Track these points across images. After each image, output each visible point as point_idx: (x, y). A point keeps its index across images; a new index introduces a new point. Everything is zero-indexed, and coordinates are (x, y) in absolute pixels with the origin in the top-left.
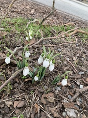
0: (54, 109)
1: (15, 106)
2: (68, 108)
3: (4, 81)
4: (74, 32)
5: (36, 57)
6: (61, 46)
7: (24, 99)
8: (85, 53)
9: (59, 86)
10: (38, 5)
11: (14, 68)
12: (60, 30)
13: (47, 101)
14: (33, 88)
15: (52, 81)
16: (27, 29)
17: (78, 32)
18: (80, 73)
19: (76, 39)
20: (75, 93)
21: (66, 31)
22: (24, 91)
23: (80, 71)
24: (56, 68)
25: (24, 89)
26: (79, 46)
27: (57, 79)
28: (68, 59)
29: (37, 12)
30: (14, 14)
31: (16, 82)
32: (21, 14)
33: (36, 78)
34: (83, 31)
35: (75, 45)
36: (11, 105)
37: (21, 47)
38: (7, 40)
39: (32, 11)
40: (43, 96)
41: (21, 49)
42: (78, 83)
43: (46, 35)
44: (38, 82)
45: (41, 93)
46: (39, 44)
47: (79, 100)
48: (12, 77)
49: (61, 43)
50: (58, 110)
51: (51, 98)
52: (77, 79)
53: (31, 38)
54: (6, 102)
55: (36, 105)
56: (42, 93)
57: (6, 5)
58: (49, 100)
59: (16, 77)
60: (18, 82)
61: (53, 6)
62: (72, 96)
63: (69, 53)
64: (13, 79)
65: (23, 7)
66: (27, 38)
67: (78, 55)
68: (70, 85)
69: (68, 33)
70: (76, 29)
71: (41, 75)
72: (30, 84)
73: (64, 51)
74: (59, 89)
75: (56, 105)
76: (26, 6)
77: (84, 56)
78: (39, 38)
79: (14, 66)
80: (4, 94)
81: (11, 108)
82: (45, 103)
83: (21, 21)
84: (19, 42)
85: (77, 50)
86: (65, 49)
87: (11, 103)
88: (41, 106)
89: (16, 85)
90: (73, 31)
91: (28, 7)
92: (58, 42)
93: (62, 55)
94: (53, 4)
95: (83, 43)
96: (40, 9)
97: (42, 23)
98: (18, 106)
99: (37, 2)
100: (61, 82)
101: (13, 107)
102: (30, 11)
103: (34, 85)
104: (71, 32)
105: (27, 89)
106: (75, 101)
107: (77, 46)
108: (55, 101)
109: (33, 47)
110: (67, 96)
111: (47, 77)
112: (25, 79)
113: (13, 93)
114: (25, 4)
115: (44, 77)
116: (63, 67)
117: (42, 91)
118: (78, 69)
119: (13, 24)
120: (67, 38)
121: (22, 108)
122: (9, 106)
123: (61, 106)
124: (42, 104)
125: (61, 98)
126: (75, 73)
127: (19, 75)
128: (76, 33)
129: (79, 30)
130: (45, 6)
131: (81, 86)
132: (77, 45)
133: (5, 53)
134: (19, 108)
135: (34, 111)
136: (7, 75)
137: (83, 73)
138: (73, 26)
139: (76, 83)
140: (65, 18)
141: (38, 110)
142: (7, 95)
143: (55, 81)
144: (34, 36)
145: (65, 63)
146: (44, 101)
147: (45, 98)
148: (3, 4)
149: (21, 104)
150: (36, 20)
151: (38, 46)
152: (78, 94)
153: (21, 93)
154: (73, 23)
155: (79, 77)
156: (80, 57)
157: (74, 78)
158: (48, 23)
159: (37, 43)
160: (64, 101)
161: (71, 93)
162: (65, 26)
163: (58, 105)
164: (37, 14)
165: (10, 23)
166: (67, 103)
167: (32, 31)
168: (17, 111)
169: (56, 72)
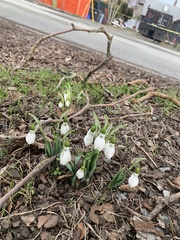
0: (115, 234)
1: (39, 226)
2: (143, 231)
3: (19, 179)
4: (148, 96)
5: (77, 139)
6: (124, 119)
7: (58, 212)
8: (169, 133)
9: (122, 192)
10: (77, 49)
11: (36, 156)
12: (120, 92)
13: (100, 219)
14: (73, 194)
15: (108, 183)
16: (59, 89)
17: (154, 96)
18: (163, 169)
19: (152, 109)
20: (154, 204)
21: (132, 93)
22: (57, 198)
23: (163, 165)
24: (115, 158)
25: (57, 195)
26: (157, 120)
27: (120, 177)
28: (139, 144)
29: (77, 61)
30: (33, 64)
31: (41, 182)
32: (47, 63)
33: (80, 174)
34: (164, 95)
35: (150, 119)
36: (32, 224)
37: (50, 119)
38: (22, 107)
39: (67, 59)
40: (94, 208)
41: (48, 124)
42: (160, 187)
43: (95, 101)
44: (83, 183)
45: (89, 203)
46: (83, 115)
47: (163, 217)
48: (34, 170)
49: (123, 115)
50: (124, 236)
51: (109, 213)
52: (157, 179)
53: (68, 104)
54: (23, 218)
55: (80, 226)
56: (91, 204)
57: (18, 48)
58: (105, 217)
59: (42, 172)
60: (45, 181)
61: (108, 51)
62: (149, 211)
63: (138, 133)
64: (36, 176)
65: (50, 52)
66: (61, 105)
67: (156, 136)
68: (144, 190)
69: (136, 97)
70: (151, 90)
71: (89, 167)
72: (67, 186)
73: (131, 128)
74: (123, 196)
75: (120, 226)
76: (56, 49)
77: (168, 138)
78: (82, 106)
79: (37, 154)
80: (19, 203)
81: (33, 229)
82: (97, 222)
83: (48, 76)
84: (45, 111)
85: (155, 127)
86: (132, 125)
87: (32, 219)
88: (90, 226)
89: (41, 187)
90: (145, 94)
91: (59, 52)
92: (117, 112)
93: (126, 136)
94: (109, 47)
95: (164, 115)
96: (82, 55)
97: (86, 79)
98: (46, 226)
99: (75, 43)
100: (127, 183)
101: (36, 227)
102: (64, 59)
103: (75, 189)
104: (142, 95)
105: (61, 195)
106: (155, 219)
107: (153, 121)
108: (117, 218)
109: (71, 120)
110: (139, 211)
111: (99, 174)
112: (58, 175)
113: (35, 202)
114: (54, 47)
115: (94, 174)
116: (130, 157)
117: (90, 199)
118: (158, 161)
119: (32, 81)
120: (134, 106)
121: (53, 230)
122: (28, 225)
123: (128, 229)
124: (92, 224)
125: (129, 213)
126: (152, 169)
127: (47, 169)
128: (151, 98)
129: (156, 93)
130: (90, 51)
131: (166, 193)
132: (155, 118)
133: (19, 129)
134: (49, 230)
135: (78, 235)
136: (25, 167)
137: (169, 169)
138: (144, 85)
139: (155, 187)
140: (129, 71)
141: (85, 234)
142: (23, 204)
143: (115, 182)
144: (73, 102)
145: (133, 149)
147: (97, 212)
148: (13, 46)
149: (52, 221)
150: (74, 75)
151: (81, 118)
152: (160, 207)
153: (50, 201)
154: (144, 81)
155: (160, 175)
156: (160, 141)
157: (151, 178)
158: (98, 79)
159: (79, 113)
160: (134, 218)
161: (146, 205)
162: (129, 85)
163: (123, 227)
164: (77, 65)
165: (27, 79)
166: (141, 223)
167: (69, 93)
168: (45, 235)
169: (115, 165)
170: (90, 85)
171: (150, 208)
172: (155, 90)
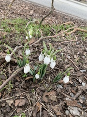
0: (57, 108)
1: (16, 105)
2: (71, 106)
3: (5, 80)
4: (74, 31)
5: (36, 56)
6: (62, 44)
7: (26, 97)
9: (60, 84)
10: (36, 6)
11: (14, 67)
12: (59, 29)
13: (48, 100)
14: (34, 87)
15: (53, 79)
16: (27, 29)
17: (77, 31)
18: (82, 71)
19: (76, 38)
20: (77, 90)
21: (66, 29)
22: (25, 89)
23: (82, 68)
24: (57, 66)
25: (26, 87)
26: (79, 44)
27: (59, 77)
28: (69, 57)
29: (36, 13)
30: (13, 16)
31: (17, 81)
32: (21, 15)
33: (37, 76)
34: (83, 30)
35: (75, 43)
36: (12, 104)
37: (21, 46)
38: (7, 40)
39: (31, 12)
40: (45, 95)
41: (21, 48)
42: (80, 81)
43: (46, 34)
44: (39, 81)
45: (42, 91)
46: (39, 43)
47: (82, 97)
48: (12, 75)
49: (61, 42)
50: (61, 108)
51: (53, 96)
52: (79, 77)
53: (31, 37)
54: (7, 101)
55: (38, 104)
56: (44, 91)
57: (5, 7)
58: (51, 98)
59: (17, 75)
60: (19, 80)
62: (74, 94)
63: (69, 52)
64: (14, 78)
65: (22, 8)
66: (27, 38)
67: (79, 53)
68: (72, 83)
69: (68, 32)
70: (76, 27)
71: (42, 73)
72: (31, 82)
73: (65, 49)
74: (61, 87)
75: (59, 103)
76: (25, 7)
77: (85, 54)
78: (39, 38)
79: (14, 65)
80: (5, 93)
81: (12, 107)
82: (47, 101)
83: (21, 22)
84: (19, 41)
85: (78, 47)
86: (66, 47)
87: (12, 102)
88: (43, 104)
89: (17, 83)
90: (73, 30)
91: (27, 8)
92: (58, 40)
93: (62, 53)
94: (52, 3)
95: (83, 41)
96: (39, 9)
97: (41, 23)
98: (20, 105)
99: (35, 3)
100: (62, 79)
101: (14, 106)
102: (29, 12)
103: (35, 84)
104: (71, 30)
105: (28, 87)
106: (77, 99)
107: (77, 44)
108: (58, 99)
109: (33, 46)
110: (69, 94)
111: (48, 75)
112: (26, 77)
113: (14, 92)
114: (24, 6)
115: (45, 75)
116: (64, 65)
117: (43, 89)
118: (79, 66)
119: (13, 25)
120: (67, 37)
121: (23, 107)
122: (10, 105)
123: (63, 104)
124: (44, 102)
125: (64, 96)
126: (76, 71)
127: (20, 74)
128: (76, 32)
129: (78, 29)
130: (44, 7)
131: (84, 84)
132: (78, 43)
133: (5, 52)
134: (21, 107)
135: (36, 110)
136: (7, 74)
137: (85, 70)
138: (72, 24)
139: (78, 81)
140: (64, 17)
141: (40, 108)
142: (8, 93)
143: (56, 79)
144: (34, 35)
145: (66, 61)
146: (46, 100)
147: (47, 96)
148: (2, 6)
149: (22, 103)
150: (35, 20)
151: (38, 45)
152: (80, 92)
153: (22, 91)
154: (72, 22)
155: (81, 74)
156: (81, 55)
157: (76, 76)
158: (48, 22)
159: (37, 42)
160: (67, 99)
161: (73, 91)
162: (64, 25)
163: (61, 103)
164: (37, 15)
165: (9, 24)
166: (70, 102)
167: (32, 31)
168: (19, 110)
169: (57, 70)
170: (43, 26)
171: (75, 92)
172: (78, 27)
